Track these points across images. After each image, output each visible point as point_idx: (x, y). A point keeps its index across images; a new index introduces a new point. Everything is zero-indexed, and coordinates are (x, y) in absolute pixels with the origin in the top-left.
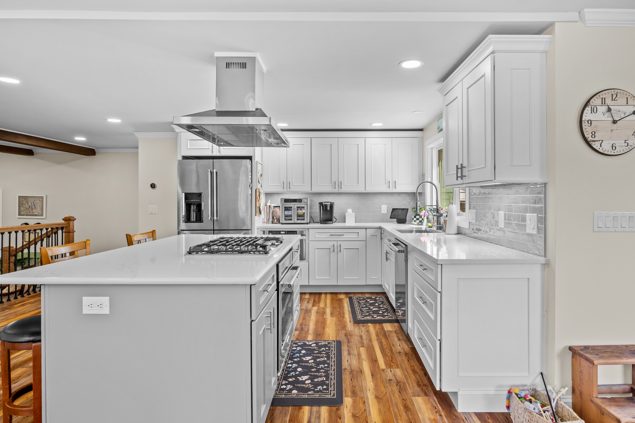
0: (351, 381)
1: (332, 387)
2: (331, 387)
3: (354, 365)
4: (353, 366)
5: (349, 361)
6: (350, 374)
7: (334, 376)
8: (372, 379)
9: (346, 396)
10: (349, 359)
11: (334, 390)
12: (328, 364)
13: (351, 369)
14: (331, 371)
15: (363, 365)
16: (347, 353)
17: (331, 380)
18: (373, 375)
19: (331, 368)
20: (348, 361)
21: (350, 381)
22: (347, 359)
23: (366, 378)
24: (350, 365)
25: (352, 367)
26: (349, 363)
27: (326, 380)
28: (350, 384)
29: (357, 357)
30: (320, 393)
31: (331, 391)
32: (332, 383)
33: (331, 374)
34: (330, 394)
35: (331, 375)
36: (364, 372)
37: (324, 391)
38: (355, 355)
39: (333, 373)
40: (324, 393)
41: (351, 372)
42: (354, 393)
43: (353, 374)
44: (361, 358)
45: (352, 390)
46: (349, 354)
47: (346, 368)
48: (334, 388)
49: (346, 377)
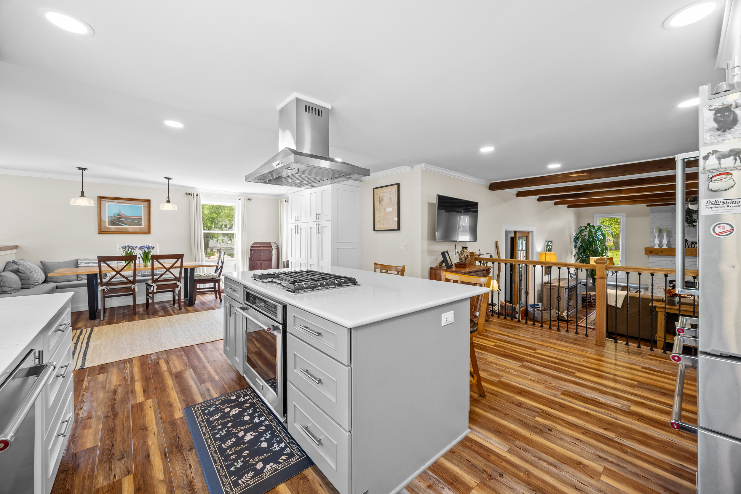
0: (179, 436)
1: (198, 414)
2: (200, 414)
3: (178, 463)
4: (179, 460)
5: (188, 466)
6: (182, 445)
7: (201, 427)
8: (149, 450)
9: (182, 418)
10: (189, 471)
11: (195, 412)
12: (216, 440)
13: (182, 453)
14: (208, 432)
15: (163, 469)
16: (195, 484)
17: (203, 421)
18: (147, 456)
19: (209, 434)
20: (190, 466)
21: (181, 435)
22: (193, 470)
23: (158, 448)
24: (185, 459)
25: (181, 457)
26: (188, 463)
27: (209, 418)
28: (180, 431)
29: (175, 483)
30: (209, 405)
31: (199, 410)
32: (200, 418)
33: (206, 428)
34: (198, 408)
35: (205, 426)
36: (161, 456)
37: (206, 408)
38: (179, 487)
39: (204, 429)
40: (205, 407)
41: (182, 448)
42: (173, 425)
43: (177, 447)
44: (166, 484)
45: (176, 426)
46: (190, 483)
47: (190, 452)
48: (196, 415)
49: (187, 438)
